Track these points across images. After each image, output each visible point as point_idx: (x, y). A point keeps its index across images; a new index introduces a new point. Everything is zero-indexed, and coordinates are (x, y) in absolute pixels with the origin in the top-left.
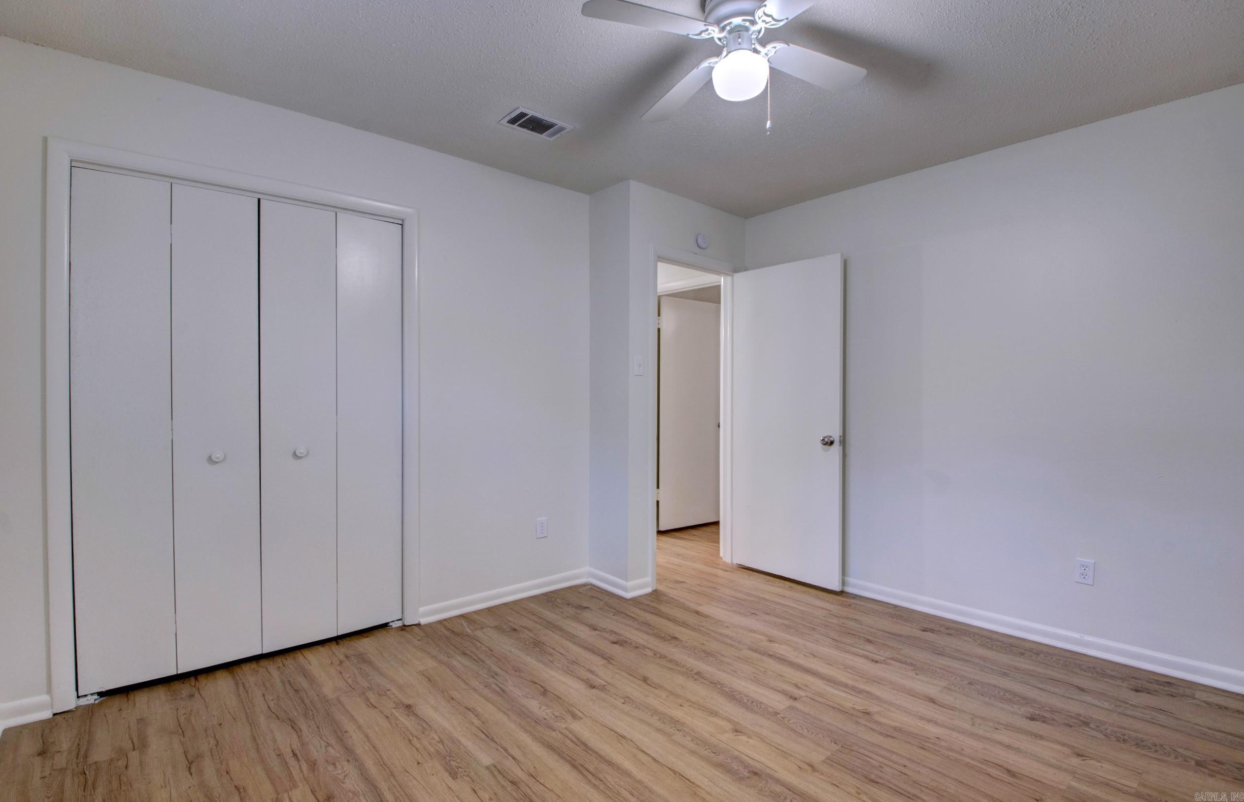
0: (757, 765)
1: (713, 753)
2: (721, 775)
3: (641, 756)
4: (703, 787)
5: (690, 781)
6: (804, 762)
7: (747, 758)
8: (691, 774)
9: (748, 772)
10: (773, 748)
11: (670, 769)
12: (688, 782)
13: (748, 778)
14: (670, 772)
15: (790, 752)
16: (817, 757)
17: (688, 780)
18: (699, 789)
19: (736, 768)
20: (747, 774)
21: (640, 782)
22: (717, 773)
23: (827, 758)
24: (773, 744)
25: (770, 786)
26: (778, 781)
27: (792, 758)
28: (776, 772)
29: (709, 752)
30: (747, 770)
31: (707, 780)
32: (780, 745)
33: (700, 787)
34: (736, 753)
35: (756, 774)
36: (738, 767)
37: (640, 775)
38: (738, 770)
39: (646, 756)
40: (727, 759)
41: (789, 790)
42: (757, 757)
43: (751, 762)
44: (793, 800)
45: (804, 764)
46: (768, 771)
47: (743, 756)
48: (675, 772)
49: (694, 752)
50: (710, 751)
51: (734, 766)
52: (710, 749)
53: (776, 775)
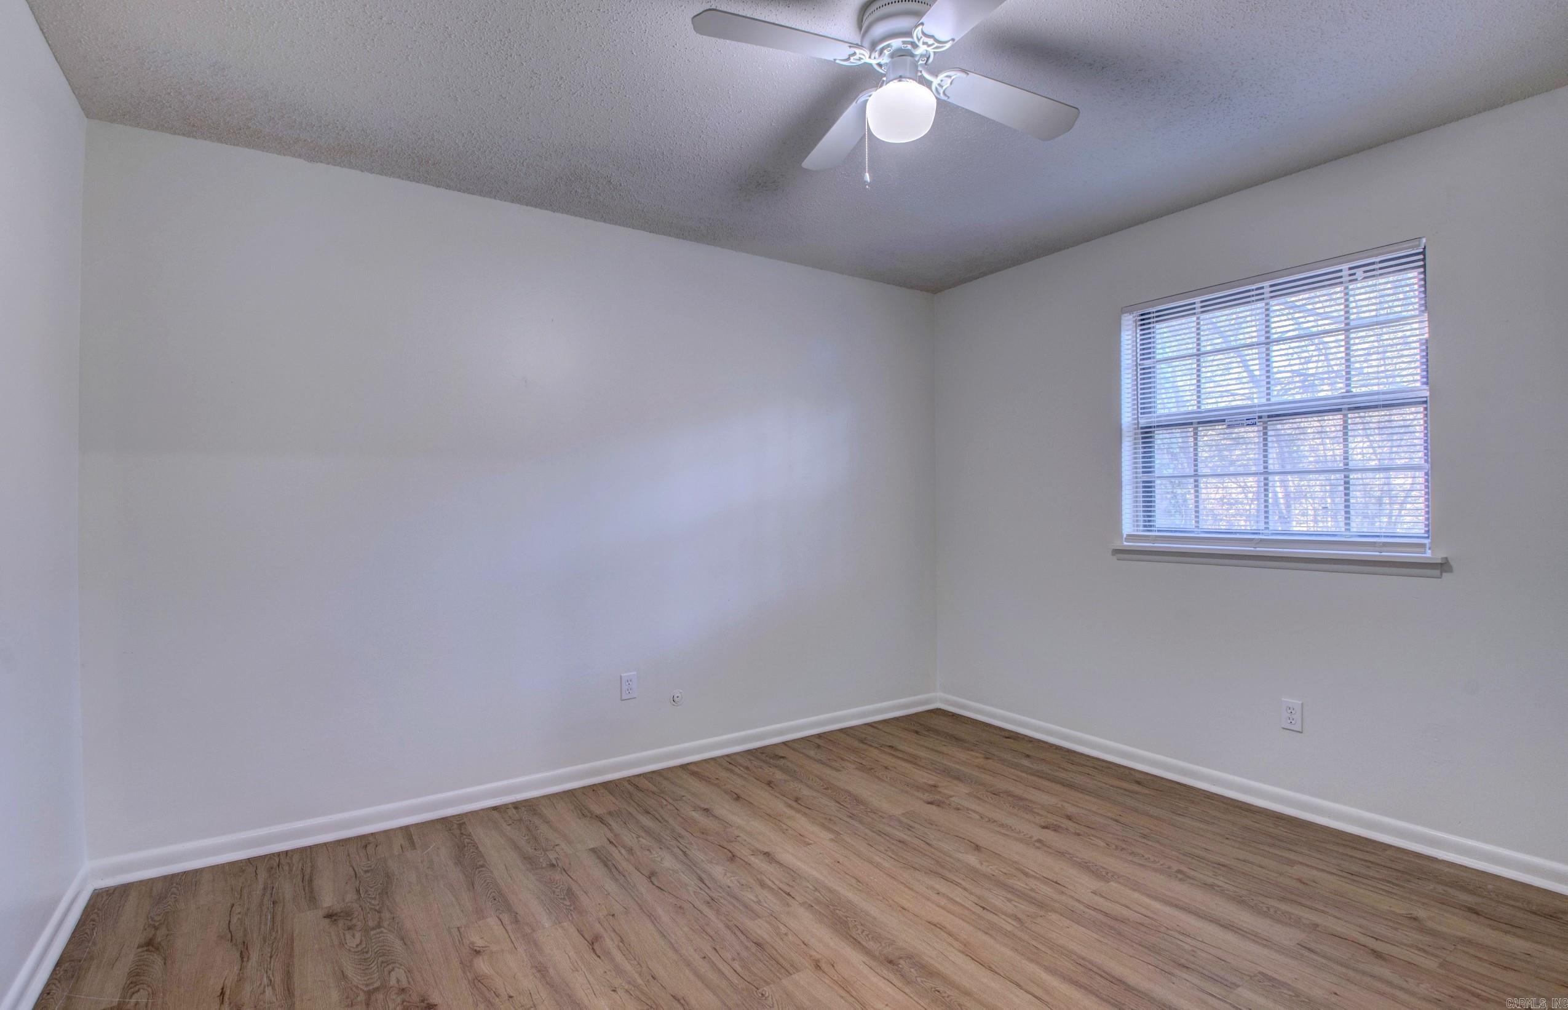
0: (886, 972)
1: (939, 992)
2: (933, 962)
3: (1039, 992)
4: (956, 952)
5: (971, 957)
6: (824, 972)
7: (895, 981)
8: (971, 966)
9: (900, 964)
10: (854, 993)
11: (996, 973)
12: (973, 957)
13: (901, 958)
14: (996, 969)
15: (836, 988)
16: (805, 978)
17: (973, 959)
18: (961, 949)
19: (912, 970)
20: (902, 962)
21: (1031, 961)
22: (937, 965)
23: (791, 974)
24: (851, 1000)
25: (878, 947)
26: (867, 952)
27: (836, 978)
28: (864, 962)
29: (945, 992)
30: (900, 966)
31: (950, 958)
32: (842, 997)
33: (960, 951)
34: (907, 991)
35: (890, 962)
36: (910, 972)
37: (1032, 968)
38: (911, 968)
39: (1031, 990)
40: (922, 981)
41: (859, 942)
42: (882, 984)
43: (891, 977)
44: (860, 933)
45: (826, 970)
46: (874, 964)
47: (899, 984)
48: (991, 969)
49: (966, 994)
50: (944, 995)
51: (915, 972)
52: (943, 997)
53: (865, 959)
